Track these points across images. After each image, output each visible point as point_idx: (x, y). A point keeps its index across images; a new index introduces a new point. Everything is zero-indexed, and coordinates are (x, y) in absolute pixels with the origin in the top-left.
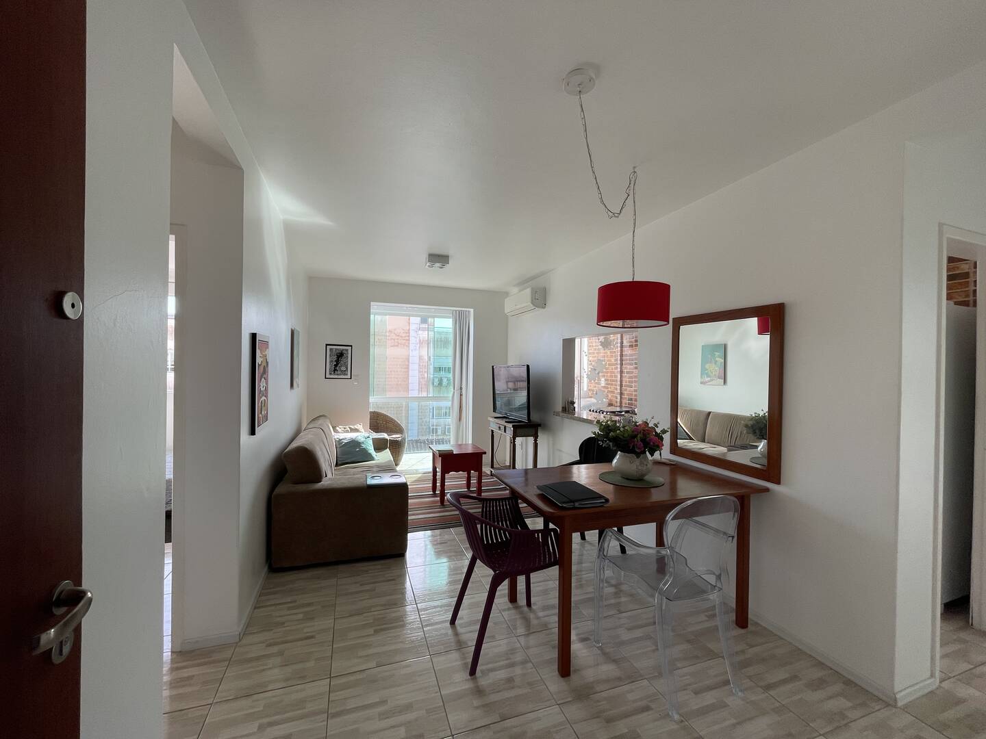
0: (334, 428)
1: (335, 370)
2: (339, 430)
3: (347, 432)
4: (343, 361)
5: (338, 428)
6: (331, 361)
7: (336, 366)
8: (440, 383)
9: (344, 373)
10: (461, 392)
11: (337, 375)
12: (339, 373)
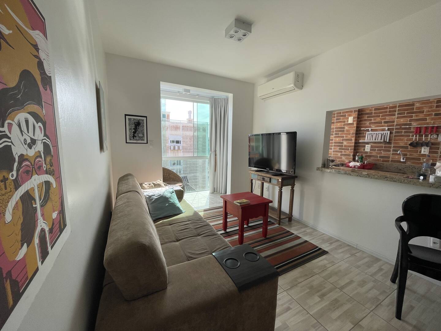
0: (141, 185)
1: (134, 136)
2: (146, 186)
3: (152, 187)
4: (140, 129)
5: (144, 185)
6: (130, 129)
7: (134, 133)
8: (174, 149)
9: (142, 138)
10: (216, 153)
11: (136, 140)
12: (137, 138)
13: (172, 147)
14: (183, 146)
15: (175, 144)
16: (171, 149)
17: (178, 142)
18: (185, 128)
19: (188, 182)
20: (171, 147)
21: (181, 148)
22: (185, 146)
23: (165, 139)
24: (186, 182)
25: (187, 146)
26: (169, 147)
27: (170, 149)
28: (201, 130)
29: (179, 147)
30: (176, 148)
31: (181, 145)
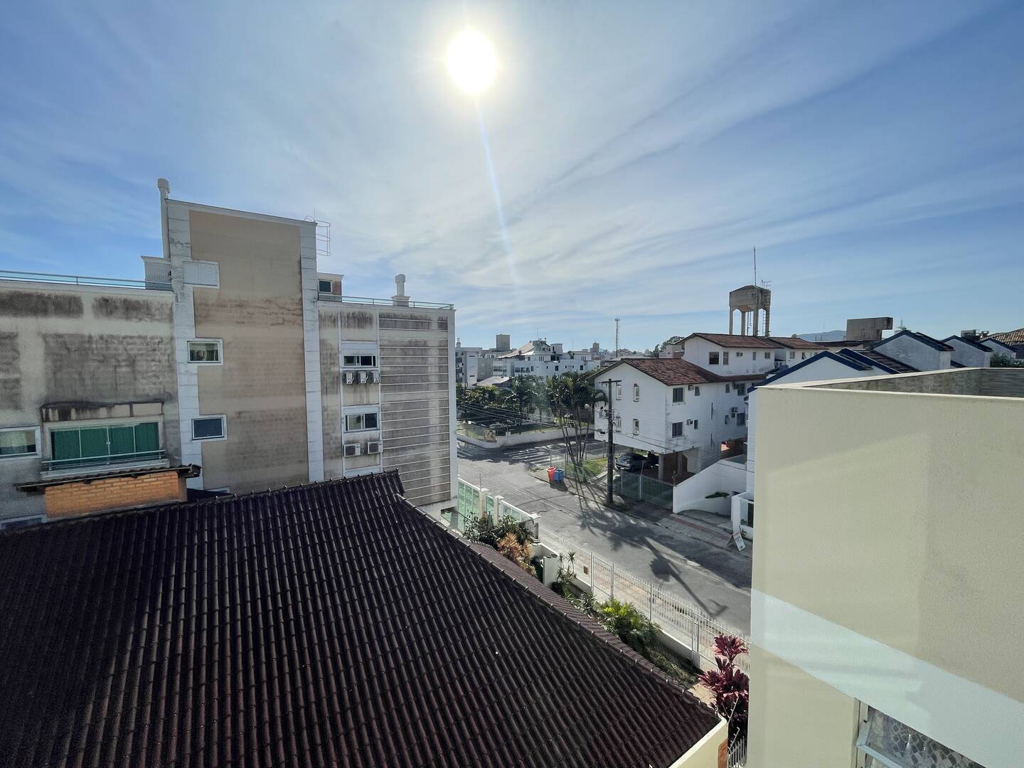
13: (350, 378)
14: (382, 372)
15: (358, 366)
16: (348, 381)
17: (367, 360)
18: (388, 320)
19: (402, 492)
20: (345, 375)
21: (376, 377)
22: (389, 372)
23: (329, 352)
24: (396, 492)
25: (394, 372)
26: (341, 377)
27: (344, 380)
28: (435, 326)
29: (370, 375)
30: (363, 378)
31: (377, 369)
